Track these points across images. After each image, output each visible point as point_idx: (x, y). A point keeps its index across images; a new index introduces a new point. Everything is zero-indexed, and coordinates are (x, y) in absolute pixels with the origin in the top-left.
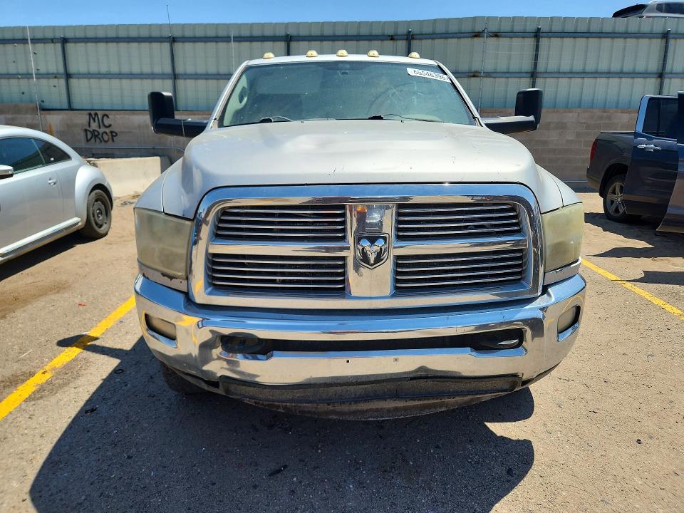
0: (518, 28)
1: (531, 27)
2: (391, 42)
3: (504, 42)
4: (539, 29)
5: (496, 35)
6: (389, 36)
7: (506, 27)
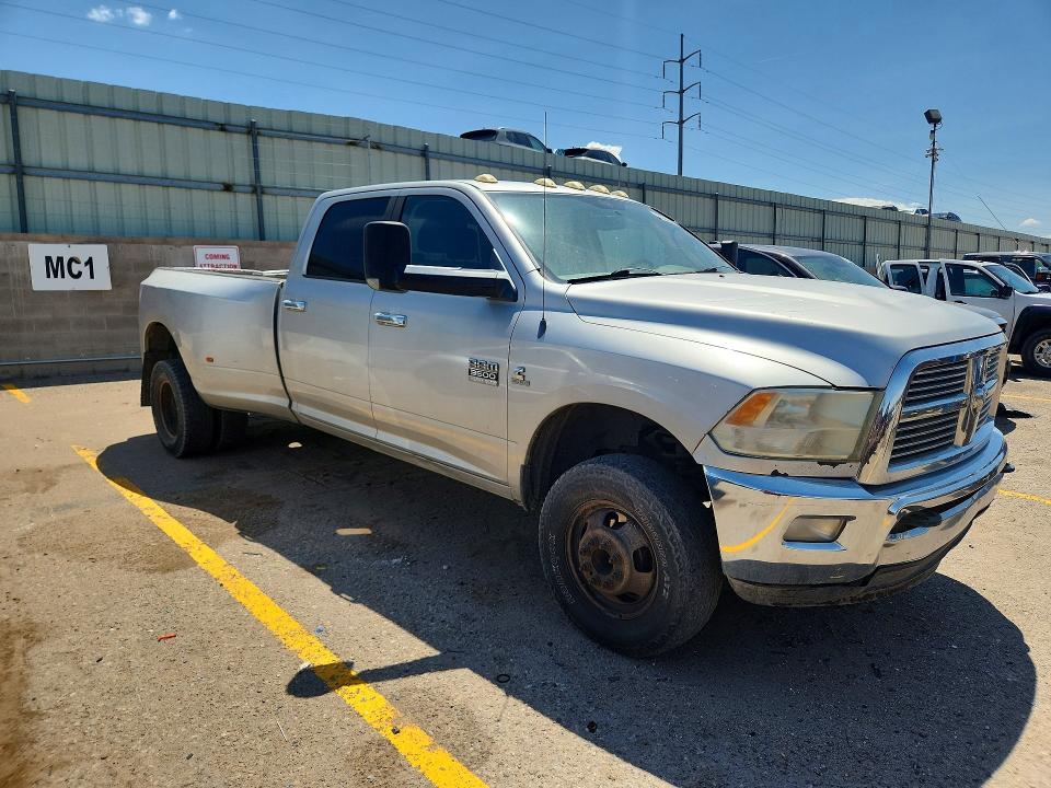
0: (402, 141)
1: (417, 144)
2: (222, 134)
3: (388, 156)
4: (426, 147)
5: (377, 146)
6: (217, 124)
7: (387, 138)
